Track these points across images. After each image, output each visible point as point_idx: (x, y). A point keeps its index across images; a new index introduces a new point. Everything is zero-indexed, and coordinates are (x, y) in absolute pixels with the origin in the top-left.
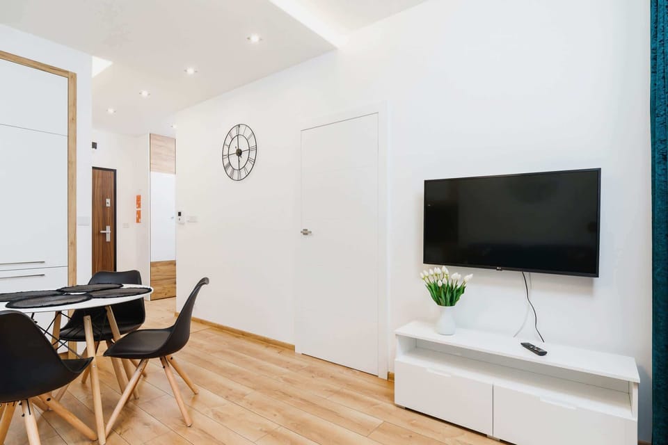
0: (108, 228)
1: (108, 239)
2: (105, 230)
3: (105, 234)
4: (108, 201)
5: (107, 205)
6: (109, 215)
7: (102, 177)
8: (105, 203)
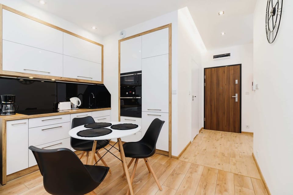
0: (237, 95)
1: (237, 100)
2: (235, 96)
3: (235, 97)
4: (237, 81)
5: (236, 83)
6: (237, 88)
7: (234, 69)
8: (235, 82)
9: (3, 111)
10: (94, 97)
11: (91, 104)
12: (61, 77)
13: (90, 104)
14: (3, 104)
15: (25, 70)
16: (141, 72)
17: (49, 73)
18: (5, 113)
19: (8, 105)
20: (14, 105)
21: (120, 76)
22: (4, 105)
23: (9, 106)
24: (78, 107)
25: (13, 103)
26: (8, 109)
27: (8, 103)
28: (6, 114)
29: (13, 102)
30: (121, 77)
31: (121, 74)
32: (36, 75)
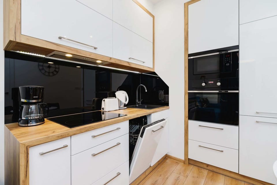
9: (23, 118)
10: (146, 91)
11: (139, 101)
12: (111, 58)
13: (137, 100)
14: (24, 103)
15: (60, 38)
16: (237, 47)
17: (95, 48)
18: (27, 122)
19: (31, 106)
20: (42, 106)
21: (187, 58)
22: (24, 106)
23: (33, 107)
24: (125, 105)
25: (40, 102)
26: (32, 113)
27: (31, 101)
28: (28, 124)
29: (40, 100)
30: (189, 59)
31: (190, 55)
32: (77, 50)
